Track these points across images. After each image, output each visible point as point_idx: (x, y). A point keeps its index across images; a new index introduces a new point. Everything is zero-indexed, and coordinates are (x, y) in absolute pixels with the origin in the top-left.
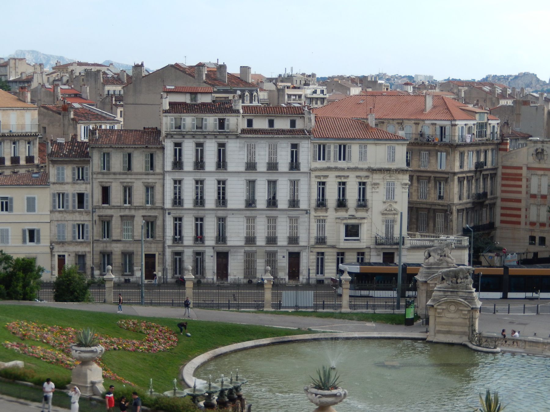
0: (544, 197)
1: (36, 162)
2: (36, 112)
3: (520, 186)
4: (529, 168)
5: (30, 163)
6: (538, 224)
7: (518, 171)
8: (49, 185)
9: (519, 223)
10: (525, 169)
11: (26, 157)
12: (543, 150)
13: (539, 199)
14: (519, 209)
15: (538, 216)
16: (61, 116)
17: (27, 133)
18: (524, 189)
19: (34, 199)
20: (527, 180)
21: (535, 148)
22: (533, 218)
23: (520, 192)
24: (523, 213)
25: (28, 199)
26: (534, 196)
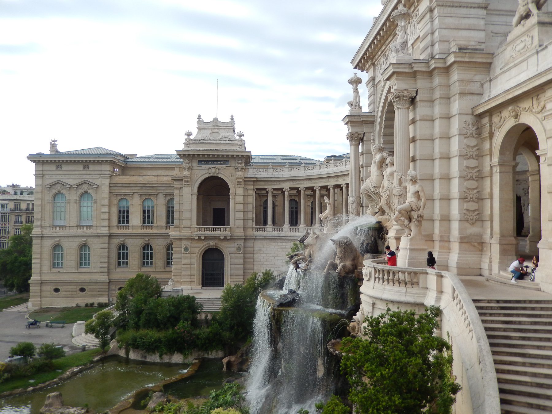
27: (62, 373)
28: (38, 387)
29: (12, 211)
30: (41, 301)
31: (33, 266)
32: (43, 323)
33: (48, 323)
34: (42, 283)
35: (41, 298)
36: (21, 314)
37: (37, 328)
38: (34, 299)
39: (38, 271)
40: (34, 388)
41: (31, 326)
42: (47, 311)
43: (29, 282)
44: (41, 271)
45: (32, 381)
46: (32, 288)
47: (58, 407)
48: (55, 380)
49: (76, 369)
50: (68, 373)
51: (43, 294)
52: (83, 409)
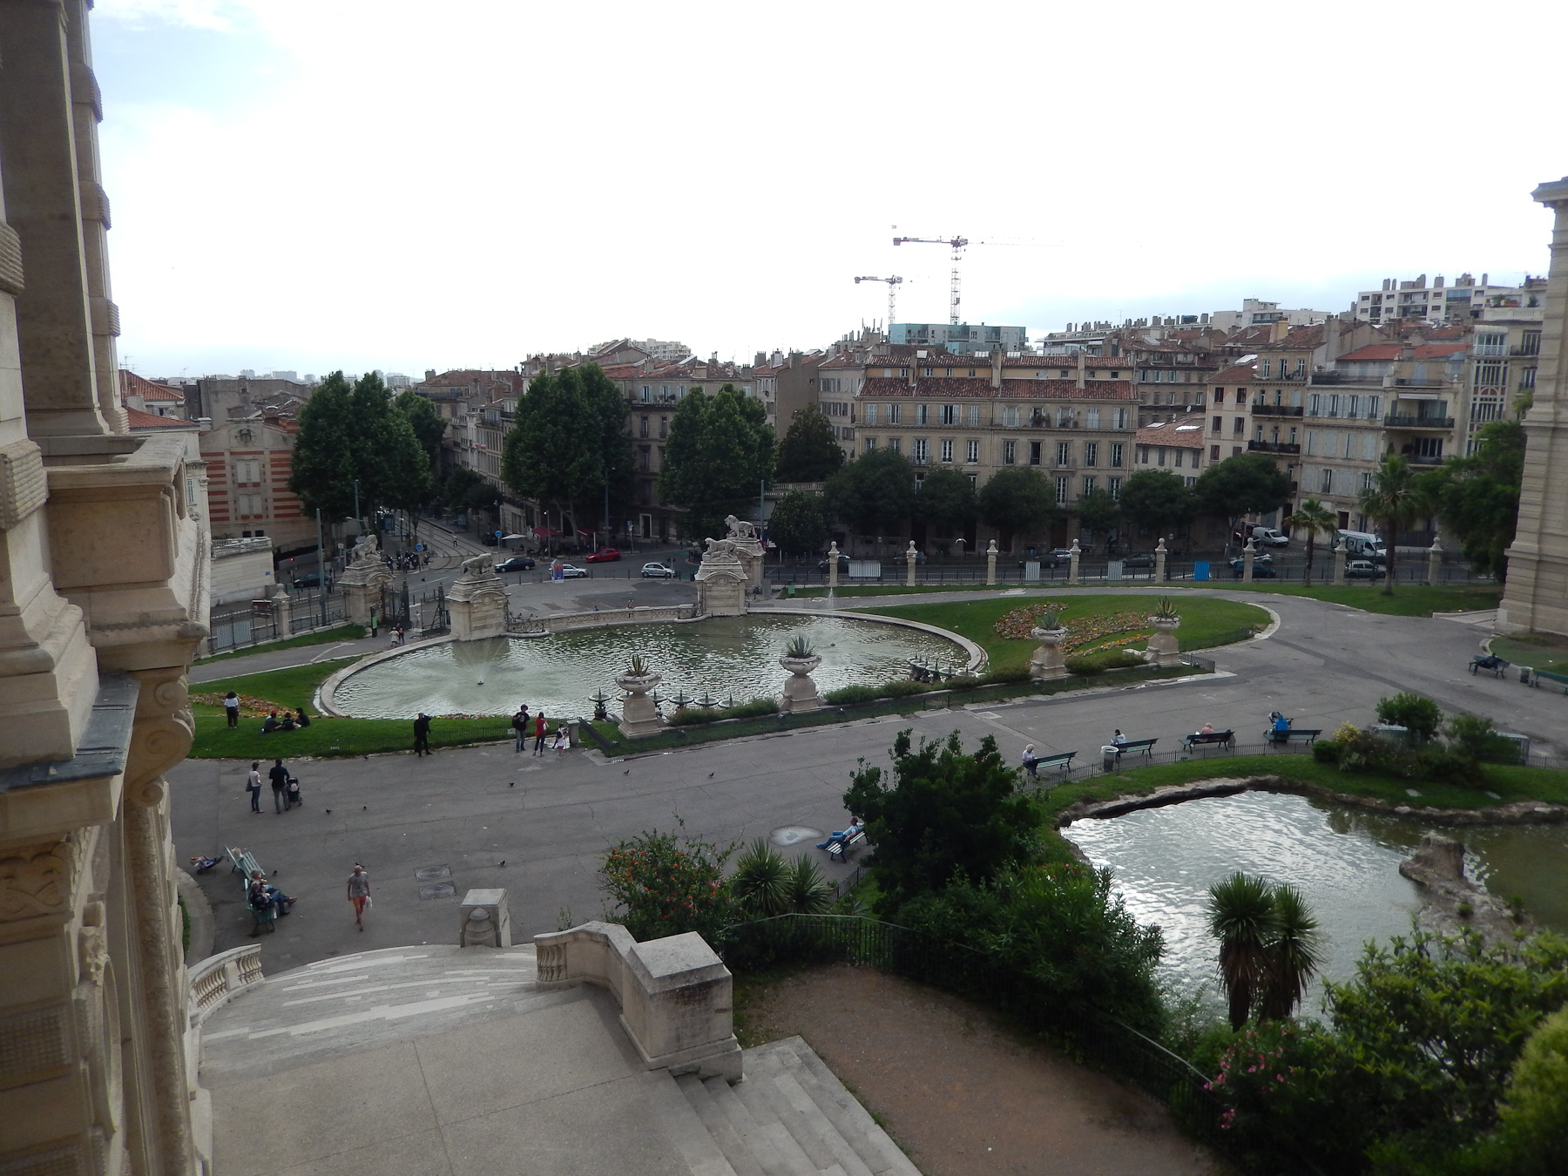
0: (256, 485)
3: (224, 475)
4: (232, 454)
6: (252, 517)
7: (219, 458)
9: (227, 519)
10: (227, 455)
12: (249, 431)
13: (251, 488)
14: (226, 503)
15: (251, 507)
18: (229, 479)
20: (232, 467)
21: (239, 429)
22: (244, 510)
23: (225, 483)
24: (231, 506)
26: (242, 485)
27: (1498, 804)
28: (1423, 812)
29: (1516, 354)
30: (1533, 611)
31: (1522, 509)
32: (1516, 669)
33: (1528, 671)
34: (1541, 562)
35: (1533, 603)
36: (1474, 633)
37: (1496, 677)
38: (1514, 602)
39: (1535, 525)
40: (1413, 810)
41: (1480, 668)
42: (1545, 644)
43: (1506, 553)
44: (1542, 526)
45: (1413, 793)
46: (1512, 572)
47: (1445, 873)
48: (1472, 812)
49: (1541, 808)
50: (1515, 810)
51: (1542, 592)
52: (1508, 907)
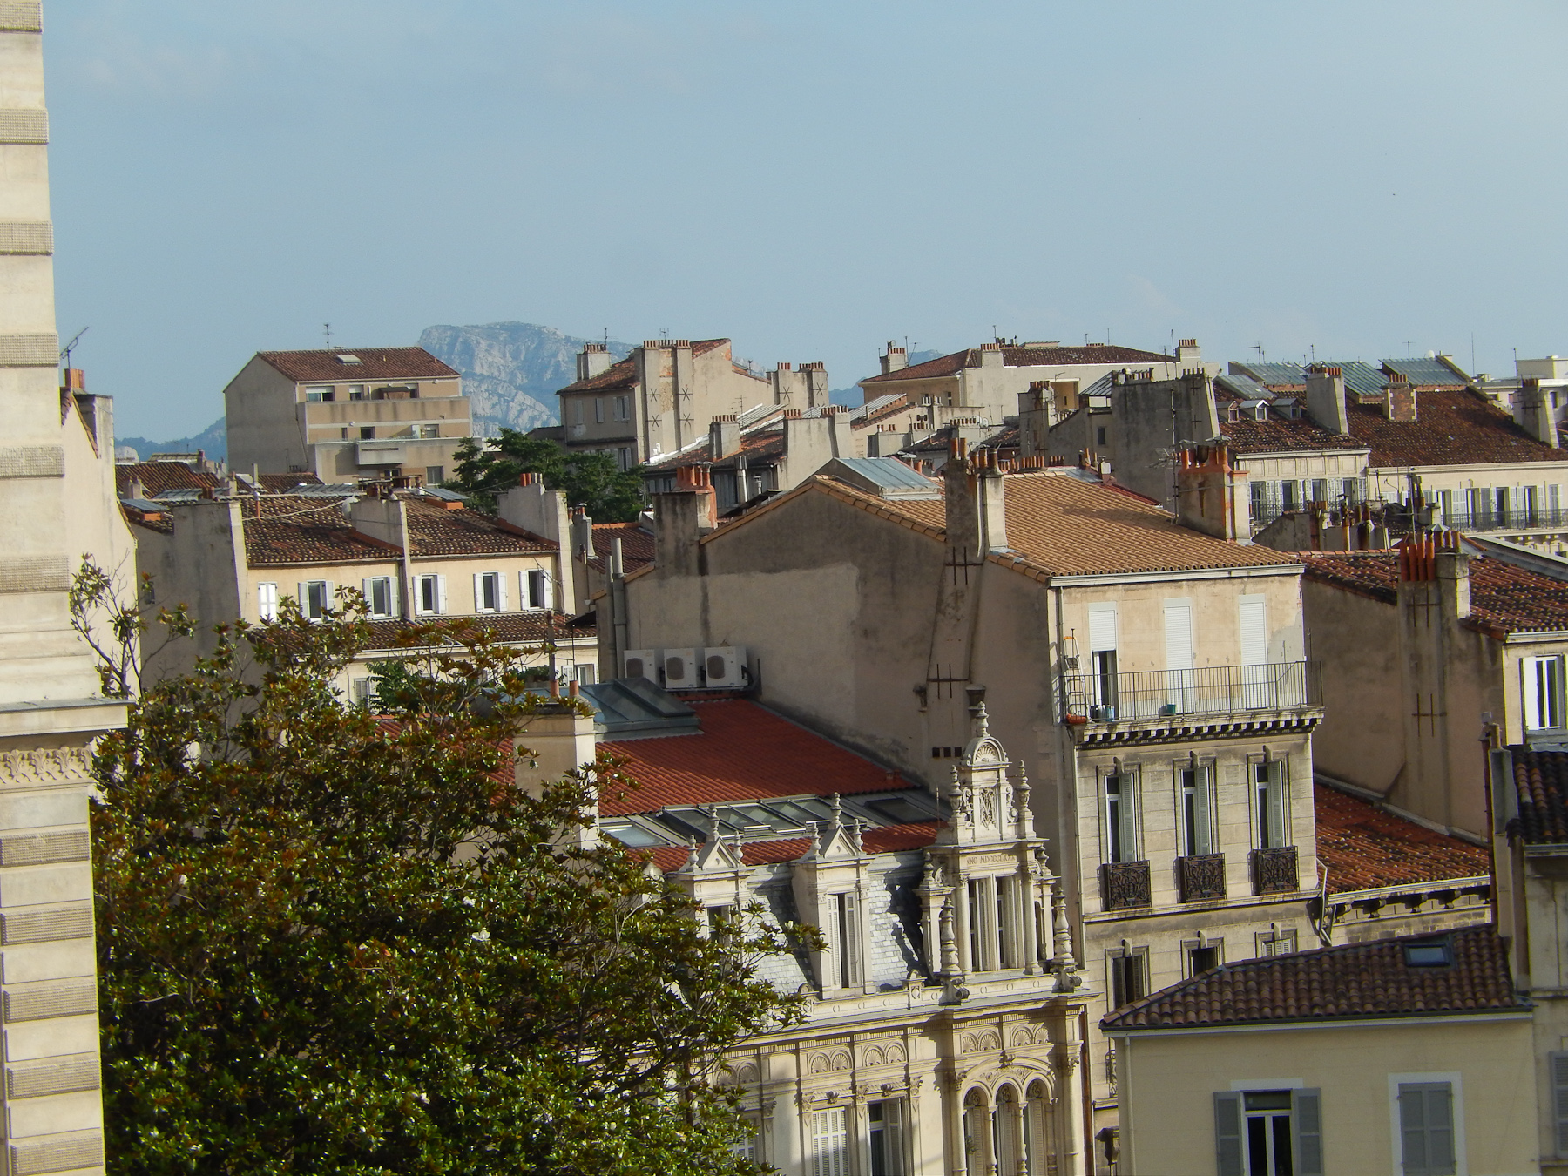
1: (1308, 881)
2: (1292, 590)
5: (1276, 889)
8: (1529, 1009)
11: (1255, 859)
16: (1396, 613)
17: (1254, 713)
19: (1443, 1093)
25: (1409, 1095)
